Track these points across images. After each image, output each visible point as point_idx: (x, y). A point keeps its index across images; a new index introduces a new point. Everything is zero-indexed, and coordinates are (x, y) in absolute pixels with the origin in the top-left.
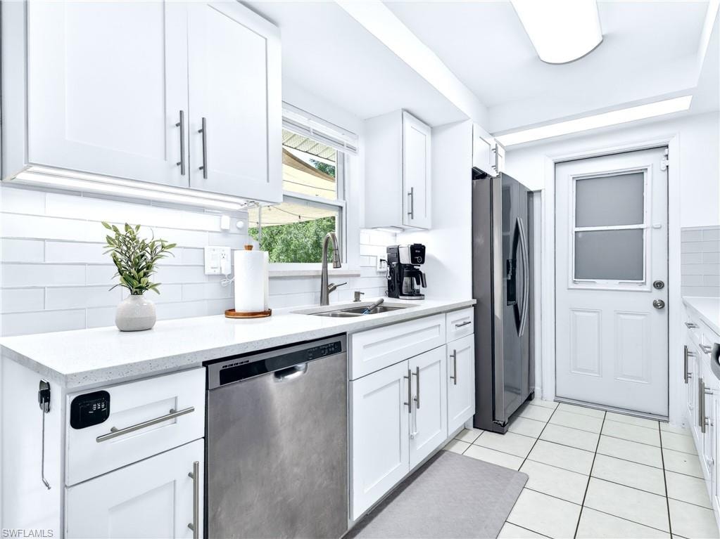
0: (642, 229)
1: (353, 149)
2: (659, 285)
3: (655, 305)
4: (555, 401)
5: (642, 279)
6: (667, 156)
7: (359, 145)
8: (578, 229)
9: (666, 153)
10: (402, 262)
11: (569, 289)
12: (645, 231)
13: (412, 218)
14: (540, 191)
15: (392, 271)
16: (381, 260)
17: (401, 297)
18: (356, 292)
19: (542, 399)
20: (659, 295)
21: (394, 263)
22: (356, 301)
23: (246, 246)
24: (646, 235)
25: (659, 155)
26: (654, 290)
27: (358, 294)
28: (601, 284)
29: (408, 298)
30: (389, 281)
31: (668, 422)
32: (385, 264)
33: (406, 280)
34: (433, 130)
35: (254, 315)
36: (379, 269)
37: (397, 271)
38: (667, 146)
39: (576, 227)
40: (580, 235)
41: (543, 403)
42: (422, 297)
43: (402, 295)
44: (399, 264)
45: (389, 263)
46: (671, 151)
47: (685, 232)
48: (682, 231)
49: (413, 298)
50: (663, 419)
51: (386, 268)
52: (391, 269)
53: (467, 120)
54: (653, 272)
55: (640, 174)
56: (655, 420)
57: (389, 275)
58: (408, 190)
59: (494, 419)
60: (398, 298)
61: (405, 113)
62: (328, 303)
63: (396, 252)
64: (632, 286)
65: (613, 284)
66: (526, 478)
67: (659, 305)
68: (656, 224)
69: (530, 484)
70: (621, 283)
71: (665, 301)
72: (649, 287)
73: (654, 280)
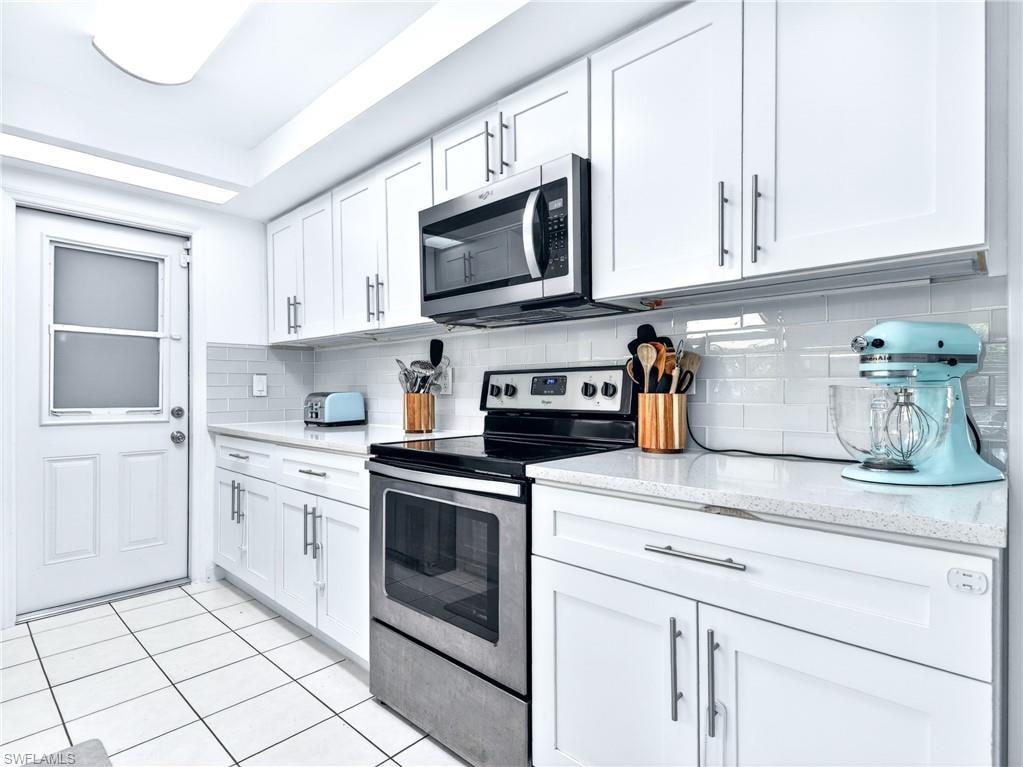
0: (158, 339)
2: (177, 413)
3: (173, 437)
4: (18, 624)
5: (158, 406)
6: (188, 250)
8: (59, 327)
9: (189, 247)
11: (42, 426)
12: (161, 340)
20: (180, 425)
24: (163, 346)
25: (175, 246)
26: (172, 419)
28: (99, 414)
31: (190, 583)
38: (188, 238)
39: (55, 323)
40: (63, 338)
46: (194, 245)
47: (211, 347)
48: (208, 347)
50: (183, 581)
54: (171, 393)
55: (153, 264)
56: (175, 587)
64: (143, 415)
65: (118, 414)
66: (98, 744)
67: (177, 439)
68: (175, 334)
69: (110, 749)
70: (128, 412)
71: (186, 434)
72: (166, 415)
73: (172, 407)
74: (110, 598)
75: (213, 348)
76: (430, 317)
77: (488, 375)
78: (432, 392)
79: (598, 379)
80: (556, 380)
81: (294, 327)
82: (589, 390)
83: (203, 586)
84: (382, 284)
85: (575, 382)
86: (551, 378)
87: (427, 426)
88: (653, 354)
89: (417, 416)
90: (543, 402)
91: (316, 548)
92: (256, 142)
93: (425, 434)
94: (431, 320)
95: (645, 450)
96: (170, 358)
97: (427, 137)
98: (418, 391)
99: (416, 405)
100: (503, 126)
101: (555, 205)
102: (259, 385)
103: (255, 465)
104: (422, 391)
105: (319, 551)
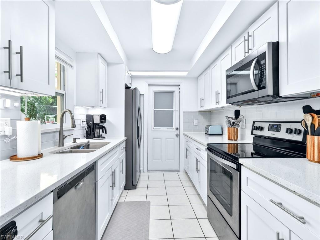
0: (173, 111)
1: (71, 66)
2: (177, 129)
3: (176, 135)
4: (148, 172)
5: (173, 127)
6: (179, 88)
7: (74, 64)
8: (155, 110)
10: (95, 122)
11: (152, 131)
13: (102, 103)
14: (143, 94)
15: (89, 127)
16: (83, 121)
17: (94, 139)
18: (74, 138)
19: (143, 172)
20: (177, 132)
21: (91, 123)
22: (74, 142)
23: (25, 119)
24: (174, 112)
25: (177, 88)
26: (176, 130)
27: (75, 140)
28: (162, 129)
29: (98, 139)
30: (87, 131)
31: (179, 172)
32: (85, 123)
33: (97, 131)
34: (108, 64)
35: (34, 158)
36: (82, 126)
37: (92, 127)
38: (179, 85)
39: (155, 108)
40: (156, 112)
41: (144, 174)
42: (104, 138)
43: (95, 137)
44: (93, 123)
45: (87, 122)
46: (181, 87)
48: (183, 112)
49: (100, 139)
50: (178, 171)
51: (85, 125)
52: (88, 125)
53: (123, 63)
54: (176, 125)
55: (172, 93)
56: (176, 172)
57: (87, 128)
58: (100, 90)
59: (132, 184)
60: (93, 139)
61: (99, 55)
62: (63, 145)
63: (92, 117)
64: (170, 129)
65: (165, 129)
66: (149, 202)
67: (177, 135)
68: (177, 110)
69: (151, 204)
70: (167, 128)
71: (179, 134)
72: (175, 130)
73: (176, 127)
74: (163, 171)
75: (185, 113)
76: (230, 104)
77: (254, 122)
78: (236, 127)
79: (293, 126)
80: (277, 126)
81: (202, 106)
82: (289, 131)
83: (181, 174)
84: (220, 93)
85: (284, 127)
86: (276, 125)
87: (234, 138)
88: (311, 118)
89: (231, 135)
90: (272, 134)
91: (198, 170)
92: (190, 58)
93: (234, 141)
94: (230, 105)
95: (309, 160)
96: (176, 115)
97: (230, 46)
98: (231, 127)
99: (231, 131)
100: (249, 36)
101: (262, 62)
102: (196, 122)
103: (190, 144)
104: (233, 127)
105: (199, 171)
